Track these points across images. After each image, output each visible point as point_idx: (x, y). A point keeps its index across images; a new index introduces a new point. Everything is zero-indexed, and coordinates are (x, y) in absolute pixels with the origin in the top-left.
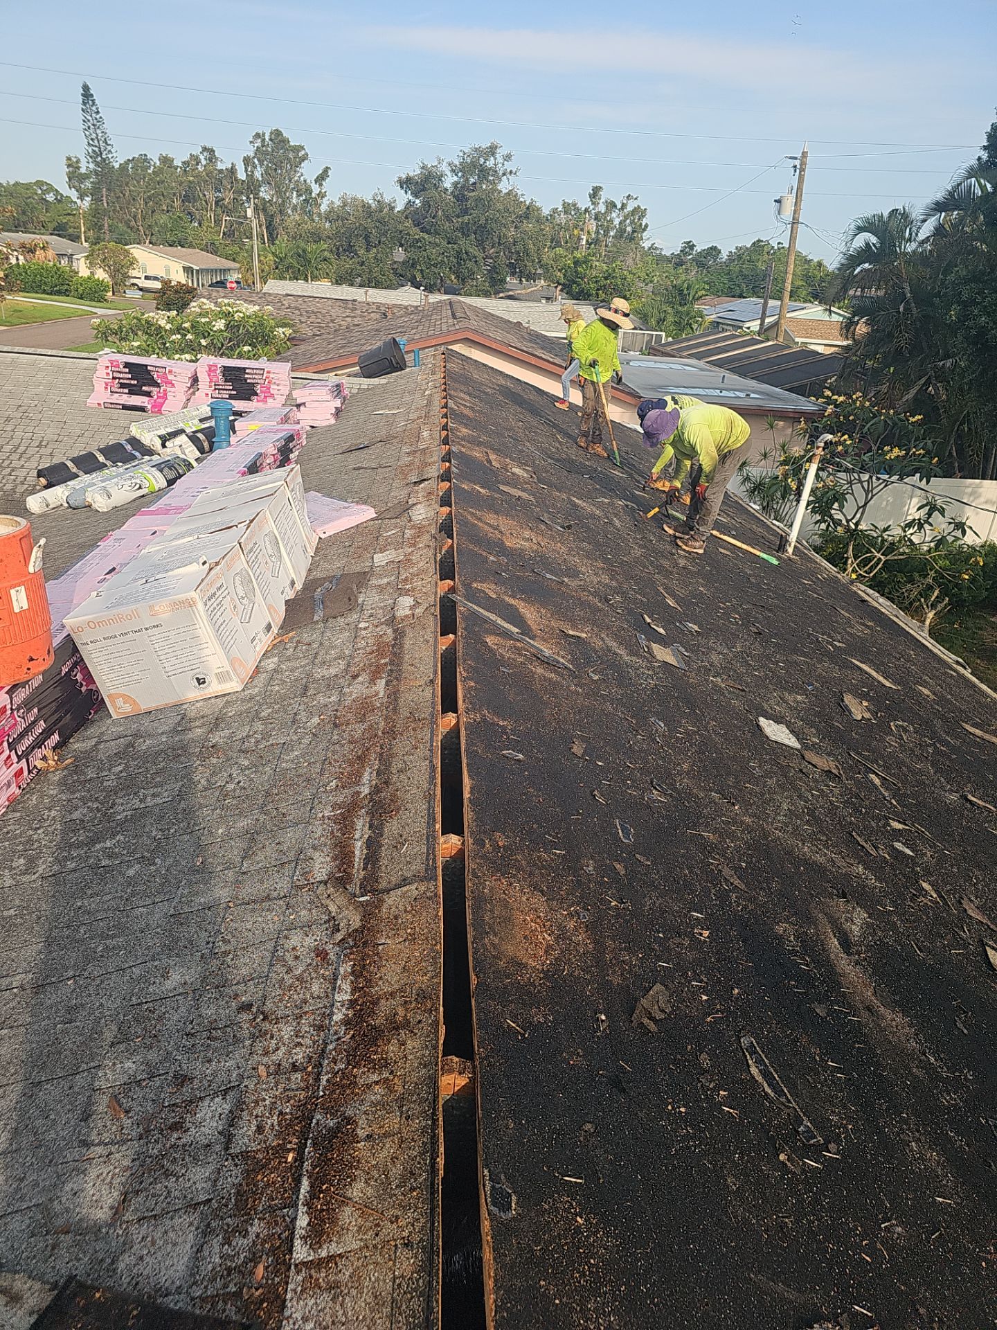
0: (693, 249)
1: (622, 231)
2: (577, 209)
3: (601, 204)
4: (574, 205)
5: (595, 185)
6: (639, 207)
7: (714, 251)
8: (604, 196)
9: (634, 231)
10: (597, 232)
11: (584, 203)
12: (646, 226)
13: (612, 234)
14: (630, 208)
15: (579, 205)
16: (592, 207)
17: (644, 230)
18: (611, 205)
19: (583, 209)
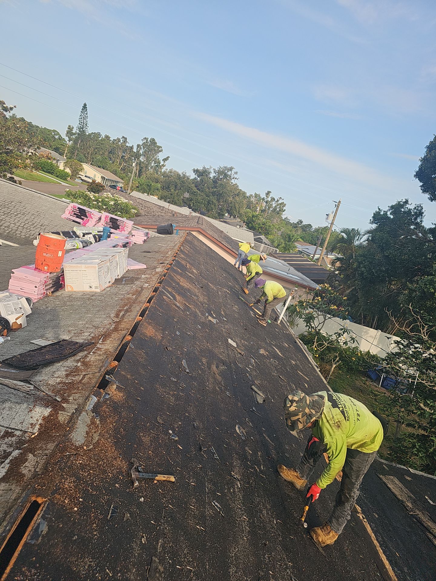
0: (302, 223)
1: (275, 209)
2: (260, 197)
3: (269, 198)
4: (259, 195)
5: (269, 190)
6: (283, 203)
7: (310, 226)
8: (271, 195)
9: (280, 210)
10: (265, 207)
11: (263, 196)
12: (285, 210)
13: (271, 209)
14: (280, 202)
15: (261, 196)
16: (266, 198)
17: (283, 211)
18: (273, 199)
19: (262, 198)
